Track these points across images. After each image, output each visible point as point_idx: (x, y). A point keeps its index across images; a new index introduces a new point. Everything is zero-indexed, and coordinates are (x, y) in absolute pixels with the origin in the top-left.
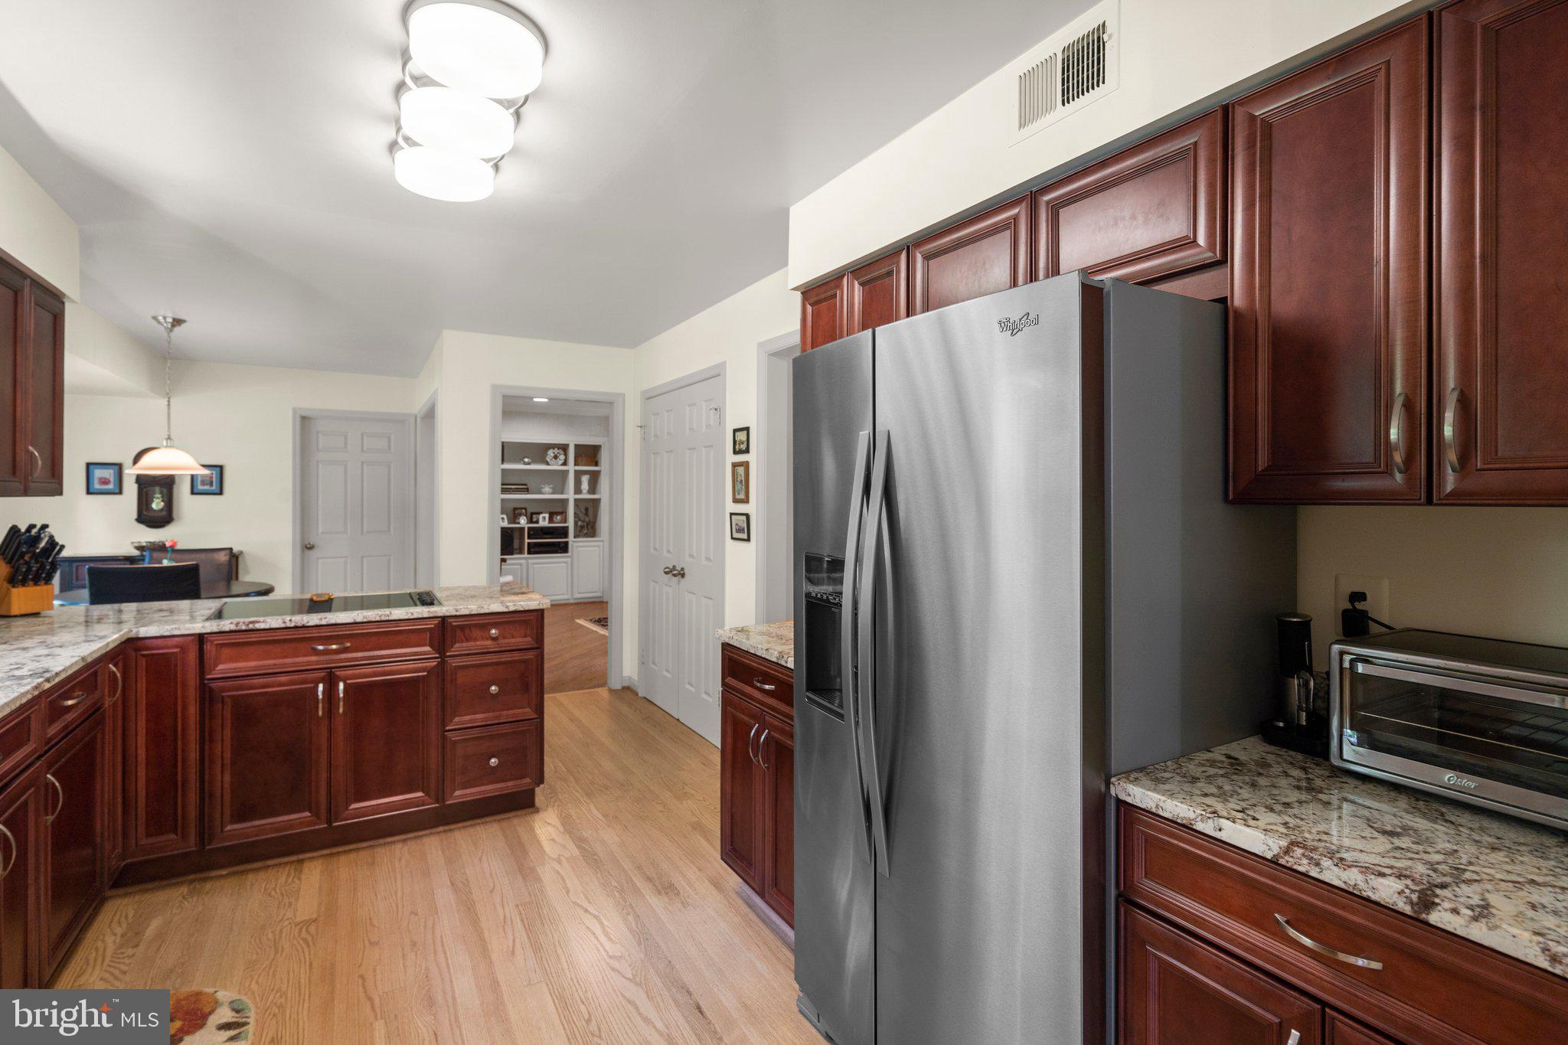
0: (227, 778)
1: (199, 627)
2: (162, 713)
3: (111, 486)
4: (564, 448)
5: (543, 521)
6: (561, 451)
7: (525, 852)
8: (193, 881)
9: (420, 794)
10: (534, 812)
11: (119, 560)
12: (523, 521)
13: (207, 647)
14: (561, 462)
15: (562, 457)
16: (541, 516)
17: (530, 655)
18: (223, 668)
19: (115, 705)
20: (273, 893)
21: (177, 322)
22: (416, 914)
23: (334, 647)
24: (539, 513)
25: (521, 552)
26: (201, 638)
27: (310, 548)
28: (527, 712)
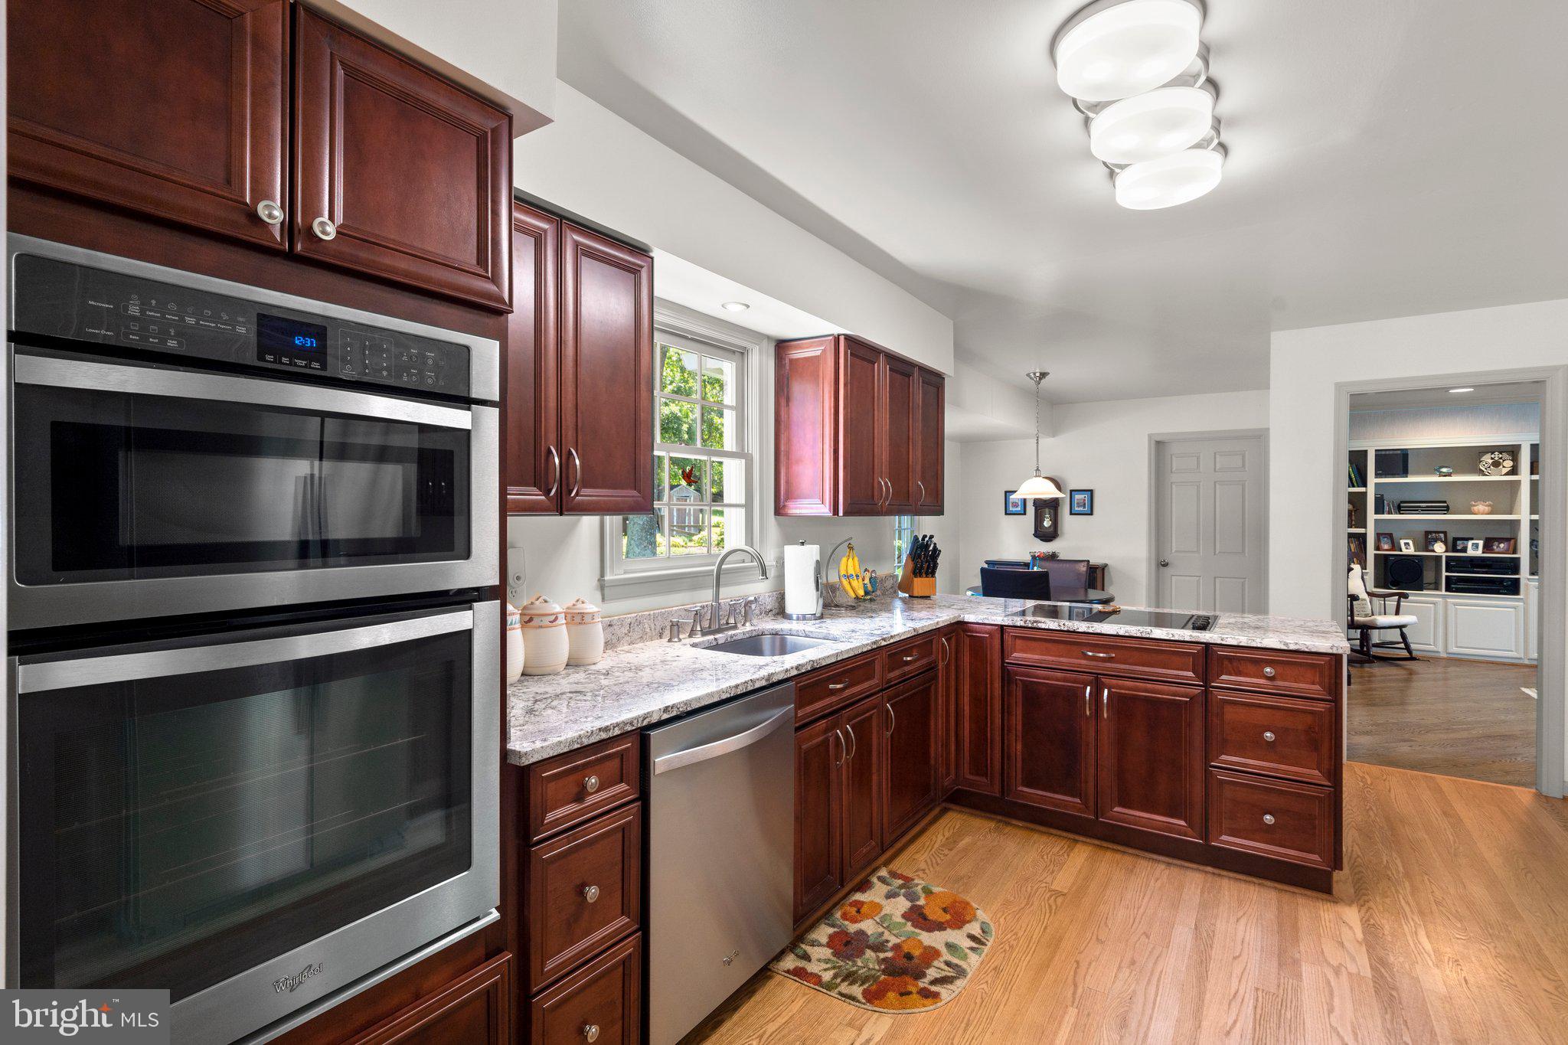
0: (1019, 747)
1: (999, 619)
2: (979, 681)
3: (1019, 509)
4: (1511, 451)
5: (1475, 550)
6: (1506, 456)
7: (1296, 940)
8: (1000, 821)
9: (1182, 823)
10: (1327, 900)
12: (1439, 548)
13: (1006, 636)
14: (1505, 471)
15: (1508, 464)
16: (1470, 543)
17: (1320, 707)
18: (1018, 656)
19: (948, 665)
20: (1045, 857)
21: (1044, 376)
22: (1148, 937)
23: (1101, 655)
24: (1468, 539)
25: (1437, 588)
26: (1002, 627)
27: (1165, 565)
28: (1317, 775)
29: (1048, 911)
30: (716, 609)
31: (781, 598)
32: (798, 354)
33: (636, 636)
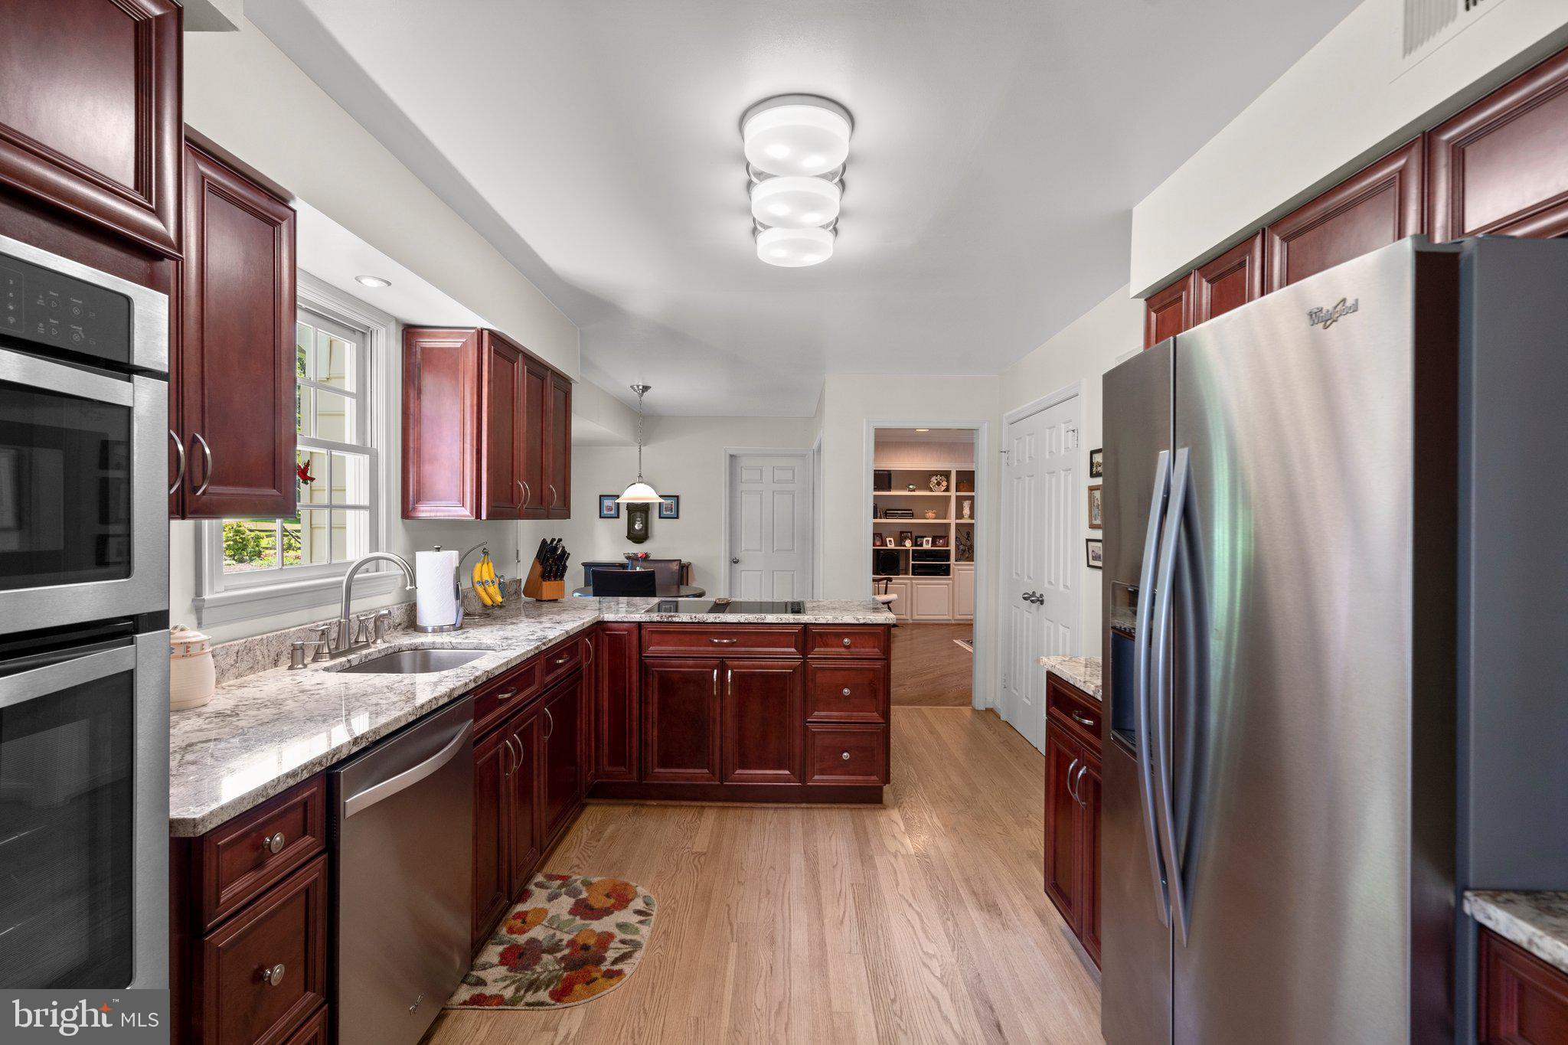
0: (655, 733)
1: (637, 617)
2: (617, 675)
3: (612, 512)
4: (946, 475)
5: (927, 545)
6: (943, 478)
7: (868, 841)
8: (636, 805)
9: (787, 772)
10: (881, 808)
11: (617, 566)
12: (908, 544)
13: (643, 632)
14: (943, 488)
15: (945, 484)
16: (925, 539)
17: (878, 665)
18: (653, 649)
19: (590, 665)
20: (682, 826)
21: (646, 388)
22: (774, 869)
23: (725, 641)
24: (923, 537)
25: (907, 573)
26: (640, 624)
27: (736, 562)
28: (875, 716)
29: (695, 871)
30: (343, 628)
31: (412, 610)
32: (428, 343)
33: (244, 666)
